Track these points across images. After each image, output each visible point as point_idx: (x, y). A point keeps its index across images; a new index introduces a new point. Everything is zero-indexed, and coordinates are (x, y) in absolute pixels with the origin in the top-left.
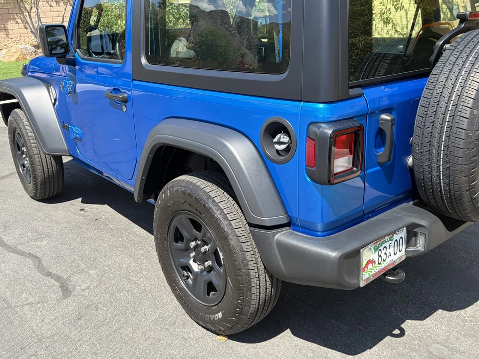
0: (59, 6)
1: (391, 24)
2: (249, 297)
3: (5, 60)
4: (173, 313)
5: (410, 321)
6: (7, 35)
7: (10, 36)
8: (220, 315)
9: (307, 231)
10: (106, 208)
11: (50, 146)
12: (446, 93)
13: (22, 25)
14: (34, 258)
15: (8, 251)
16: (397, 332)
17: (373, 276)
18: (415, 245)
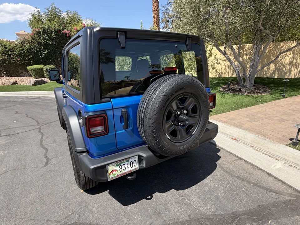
1: (215, 69)
5: (157, 193)
15: (41, 147)
16: (149, 197)
17: (117, 176)
18: (142, 164)
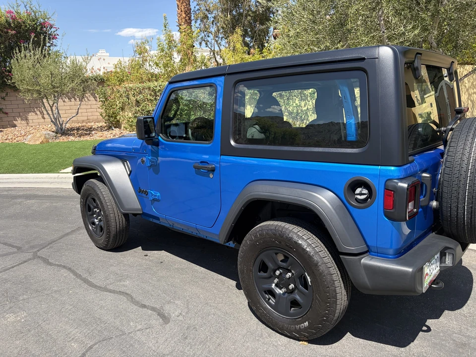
0: (71, 101)
2: (335, 308)
3: (31, 143)
4: (257, 328)
5: (430, 320)
6: (28, 124)
7: (30, 124)
8: (306, 324)
9: (382, 255)
10: (163, 253)
11: (127, 207)
12: (465, 158)
13: (40, 116)
14: (125, 295)
15: (101, 291)
16: (425, 328)
18: (445, 262)
